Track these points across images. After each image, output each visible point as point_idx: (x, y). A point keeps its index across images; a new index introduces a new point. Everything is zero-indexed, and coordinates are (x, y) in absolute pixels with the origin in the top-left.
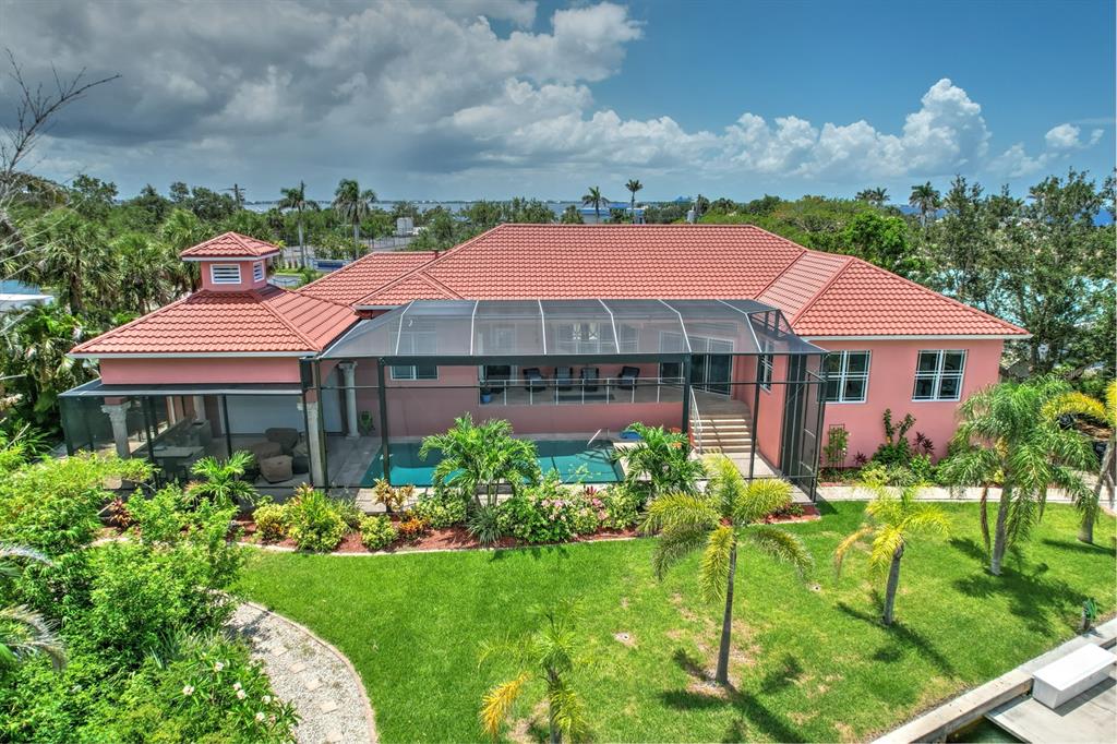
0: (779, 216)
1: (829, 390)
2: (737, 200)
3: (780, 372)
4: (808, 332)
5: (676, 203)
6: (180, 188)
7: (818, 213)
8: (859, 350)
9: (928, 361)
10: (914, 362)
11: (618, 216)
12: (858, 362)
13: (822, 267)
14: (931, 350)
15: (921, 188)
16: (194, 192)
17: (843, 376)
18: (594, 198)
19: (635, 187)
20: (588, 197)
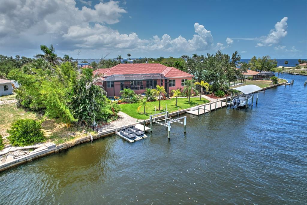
0: (164, 62)
1: (170, 85)
2: (153, 58)
3: (164, 81)
4: (167, 77)
5: (139, 59)
6: (18, 57)
7: (171, 61)
8: (174, 79)
9: (183, 81)
10: (181, 81)
11: (126, 62)
12: (174, 81)
13: (169, 69)
14: (183, 79)
15: (194, 55)
16: (22, 58)
17: (172, 83)
18: (120, 58)
19: (129, 55)
20: (118, 58)
